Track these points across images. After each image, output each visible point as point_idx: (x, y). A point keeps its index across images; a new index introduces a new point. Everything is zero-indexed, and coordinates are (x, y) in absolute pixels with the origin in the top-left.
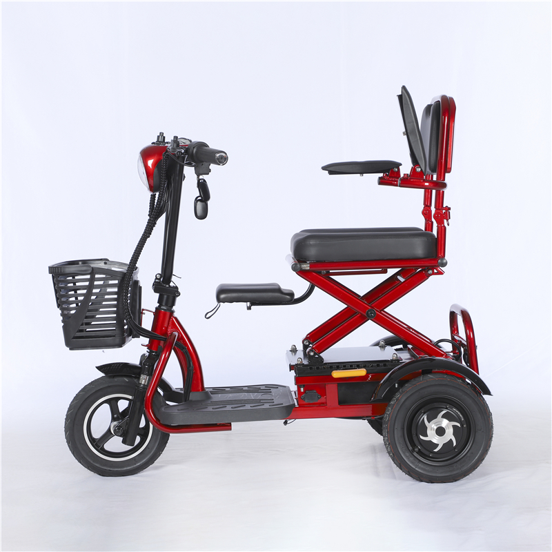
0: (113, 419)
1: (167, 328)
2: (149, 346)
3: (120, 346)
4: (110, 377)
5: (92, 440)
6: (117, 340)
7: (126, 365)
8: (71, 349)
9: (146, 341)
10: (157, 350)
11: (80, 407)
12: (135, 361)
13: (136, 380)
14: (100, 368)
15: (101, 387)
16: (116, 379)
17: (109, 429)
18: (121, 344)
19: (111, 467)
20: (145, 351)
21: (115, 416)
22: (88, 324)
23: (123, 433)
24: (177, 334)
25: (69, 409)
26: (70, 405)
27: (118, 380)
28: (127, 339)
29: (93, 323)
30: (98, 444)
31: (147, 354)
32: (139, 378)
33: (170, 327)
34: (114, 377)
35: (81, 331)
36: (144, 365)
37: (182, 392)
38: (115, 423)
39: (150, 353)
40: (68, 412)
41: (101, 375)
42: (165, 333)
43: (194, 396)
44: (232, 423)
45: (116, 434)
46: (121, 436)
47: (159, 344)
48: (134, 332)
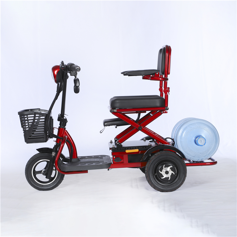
1: (63, 134)
2: (56, 141)
4: (42, 153)
6: (45, 140)
8: (27, 143)
9: (55, 139)
10: (59, 143)
14: (38, 150)
17: (41, 171)
18: (46, 141)
20: (55, 143)
22: (33, 133)
24: (67, 137)
28: (48, 139)
29: (35, 133)
32: (52, 153)
33: (64, 134)
35: (30, 136)
36: (54, 148)
37: (69, 158)
39: (57, 144)
41: (38, 152)
42: (62, 136)
43: (74, 160)
44: (88, 170)
45: (43, 174)
46: (45, 175)
47: (60, 141)
48: (51, 136)
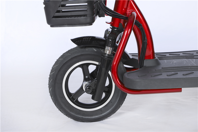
0: (85, 80)
1: (126, 9)
2: (112, 24)
3: (91, 24)
4: (82, 48)
5: (69, 94)
6: (89, 20)
7: (93, 38)
8: (51, 26)
9: (109, 19)
10: (118, 26)
11: (60, 70)
12: (101, 35)
13: (102, 50)
14: (74, 41)
15: (76, 55)
16: (87, 49)
17: (82, 87)
18: (91, 23)
19: (83, 115)
20: (109, 27)
21: (87, 77)
22: (64, 6)
23: (93, 91)
24: (135, 15)
25: (52, 71)
26: (53, 68)
27: (89, 50)
28: (95, 18)
29: (67, 5)
30: (74, 97)
31: (110, 30)
32: (104, 48)
33: (129, 8)
34: (85, 47)
35: (58, 11)
36: (109, 39)
38: (87, 83)
39: (113, 29)
40: (51, 73)
41: (75, 46)
42: (125, 13)
43: (147, 63)
44: (182, 88)
45: (87, 92)
46: (91, 94)
47: (120, 22)
48: (101, 12)
